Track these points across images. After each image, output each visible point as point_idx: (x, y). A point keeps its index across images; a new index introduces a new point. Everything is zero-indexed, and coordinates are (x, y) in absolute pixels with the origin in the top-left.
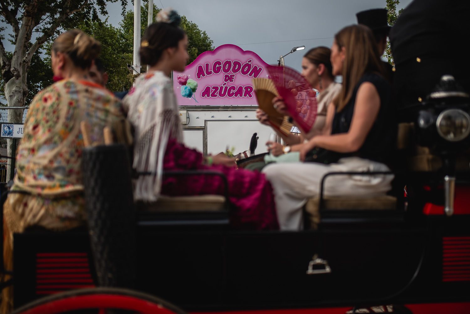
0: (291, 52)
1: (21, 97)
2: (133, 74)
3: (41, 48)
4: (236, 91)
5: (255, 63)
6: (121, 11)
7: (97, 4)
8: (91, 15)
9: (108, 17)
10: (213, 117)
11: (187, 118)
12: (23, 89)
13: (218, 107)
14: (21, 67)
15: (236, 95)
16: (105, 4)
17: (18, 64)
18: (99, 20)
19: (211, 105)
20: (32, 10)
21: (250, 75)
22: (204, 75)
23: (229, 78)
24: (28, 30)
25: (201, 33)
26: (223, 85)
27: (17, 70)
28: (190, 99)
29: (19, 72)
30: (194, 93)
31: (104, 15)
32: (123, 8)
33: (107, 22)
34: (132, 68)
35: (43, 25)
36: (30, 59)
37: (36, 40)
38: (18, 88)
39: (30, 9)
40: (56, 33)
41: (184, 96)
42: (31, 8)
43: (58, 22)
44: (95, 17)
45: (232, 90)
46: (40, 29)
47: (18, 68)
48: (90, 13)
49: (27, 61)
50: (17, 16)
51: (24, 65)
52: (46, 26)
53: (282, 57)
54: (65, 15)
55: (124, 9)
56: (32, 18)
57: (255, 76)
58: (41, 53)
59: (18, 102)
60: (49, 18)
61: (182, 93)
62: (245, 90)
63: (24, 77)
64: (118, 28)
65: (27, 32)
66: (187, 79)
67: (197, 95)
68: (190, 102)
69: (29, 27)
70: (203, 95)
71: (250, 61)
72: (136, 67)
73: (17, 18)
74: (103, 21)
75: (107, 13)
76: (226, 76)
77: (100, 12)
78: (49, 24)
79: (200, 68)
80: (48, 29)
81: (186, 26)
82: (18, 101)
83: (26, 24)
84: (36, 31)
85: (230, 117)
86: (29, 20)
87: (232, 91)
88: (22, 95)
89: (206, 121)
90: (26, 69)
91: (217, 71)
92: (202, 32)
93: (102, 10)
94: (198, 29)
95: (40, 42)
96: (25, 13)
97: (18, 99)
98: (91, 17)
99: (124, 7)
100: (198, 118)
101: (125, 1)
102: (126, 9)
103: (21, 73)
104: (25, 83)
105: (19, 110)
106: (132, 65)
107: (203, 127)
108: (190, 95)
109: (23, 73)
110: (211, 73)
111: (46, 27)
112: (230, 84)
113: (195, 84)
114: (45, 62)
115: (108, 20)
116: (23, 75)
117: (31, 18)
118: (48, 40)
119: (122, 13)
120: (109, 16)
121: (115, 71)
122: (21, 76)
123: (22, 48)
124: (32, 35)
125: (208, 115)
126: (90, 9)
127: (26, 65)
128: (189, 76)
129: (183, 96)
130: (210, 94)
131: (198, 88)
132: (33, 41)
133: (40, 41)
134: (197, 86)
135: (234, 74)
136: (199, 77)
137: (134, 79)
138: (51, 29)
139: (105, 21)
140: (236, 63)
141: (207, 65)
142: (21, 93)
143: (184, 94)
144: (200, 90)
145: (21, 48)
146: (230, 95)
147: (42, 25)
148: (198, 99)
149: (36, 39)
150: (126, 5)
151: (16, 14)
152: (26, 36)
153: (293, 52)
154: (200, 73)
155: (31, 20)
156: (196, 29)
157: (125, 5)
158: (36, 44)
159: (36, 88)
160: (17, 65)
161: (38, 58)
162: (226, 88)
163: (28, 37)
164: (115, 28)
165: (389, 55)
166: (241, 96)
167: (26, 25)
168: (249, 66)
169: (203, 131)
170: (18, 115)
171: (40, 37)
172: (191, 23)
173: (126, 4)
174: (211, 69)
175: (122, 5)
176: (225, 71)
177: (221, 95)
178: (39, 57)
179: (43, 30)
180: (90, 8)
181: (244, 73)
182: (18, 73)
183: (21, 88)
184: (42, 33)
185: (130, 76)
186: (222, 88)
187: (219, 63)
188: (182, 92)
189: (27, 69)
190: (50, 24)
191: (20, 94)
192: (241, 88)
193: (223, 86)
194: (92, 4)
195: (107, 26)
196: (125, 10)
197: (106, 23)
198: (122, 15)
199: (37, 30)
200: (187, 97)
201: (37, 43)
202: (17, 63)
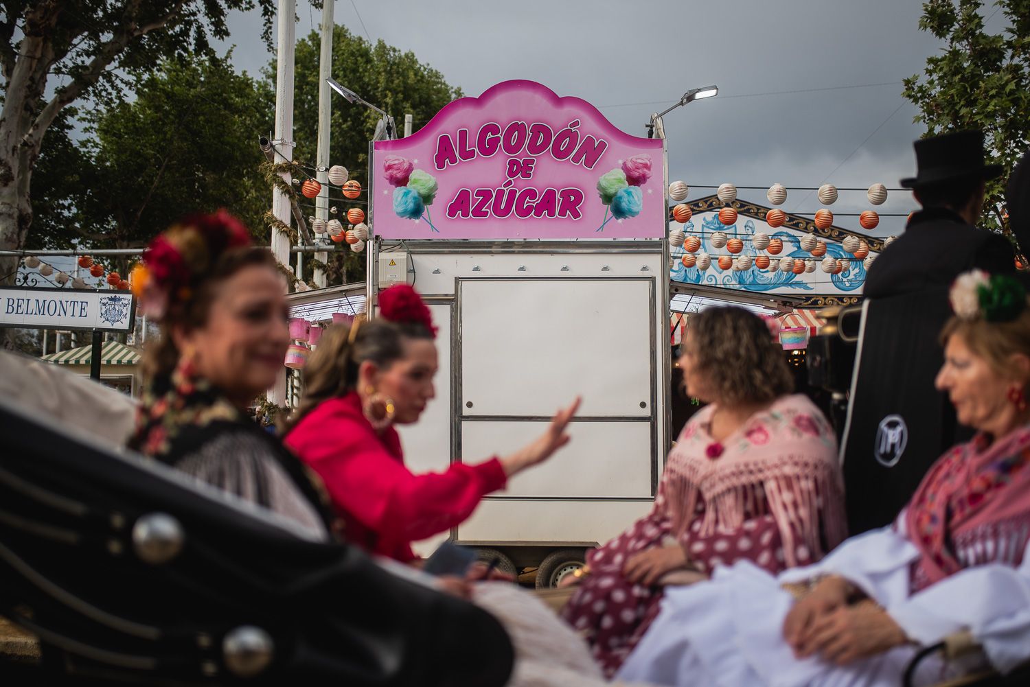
0: (682, 104)
1: (14, 229)
2: (273, 162)
3: (72, 116)
4: (537, 200)
5: (589, 127)
6: (262, 29)
7: (206, 14)
8: (192, 40)
9: (232, 48)
10: (477, 269)
11: (409, 271)
12: (20, 211)
13: (490, 244)
14: (16, 156)
15: (538, 214)
16: (223, 14)
17: (8, 149)
18: (210, 53)
19: (473, 238)
20: (43, 21)
21: (576, 159)
22: (453, 160)
23: (519, 169)
24: (33, 69)
25: (450, 92)
26: (505, 186)
27: (6, 163)
28: (417, 221)
29: (10, 169)
30: (427, 208)
31: (219, 39)
32: (266, 23)
33: (231, 58)
34: (272, 146)
35: (73, 57)
36: (40, 138)
37: (56, 95)
38: (6, 206)
39: (38, 18)
40: (104, 79)
41: (402, 214)
42: (41, 16)
43: (109, 51)
44: (202, 44)
45: (528, 199)
46: (64, 66)
47: (9, 159)
48: (188, 36)
49: (31, 142)
50: (12, 38)
51: (25, 152)
52: (79, 61)
53: (656, 115)
54: (125, 36)
55: (268, 25)
56: (45, 41)
57: (589, 163)
58: (70, 127)
59: (6, 239)
60: (86, 41)
61: (397, 206)
62: (562, 199)
63: (23, 182)
64: (261, 80)
65: (30, 75)
66: (410, 169)
67: (435, 211)
68: (416, 229)
69: (36, 60)
70: (452, 212)
71: (576, 124)
72: (282, 144)
73: (12, 44)
74: (220, 55)
75: (227, 34)
76: (512, 163)
77: (211, 30)
78: (86, 54)
79: (444, 141)
80: (85, 68)
81: (416, 75)
82: (4, 237)
83: (29, 54)
84: (55, 73)
85: (522, 269)
86: (37, 45)
87: (528, 202)
88: (16, 223)
89: (458, 280)
90: (29, 162)
91: (488, 149)
92: (453, 90)
93: (216, 27)
94: (444, 84)
95: (65, 99)
96: (27, 26)
97: (5, 234)
98: (191, 44)
99: (269, 20)
100: (437, 272)
101: (270, 5)
102: (272, 25)
103: (15, 172)
104: (24, 196)
105: (7, 259)
106: (272, 140)
107: (452, 295)
108: (416, 212)
109: (22, 171)
110: (472, 154)
111: (80, 63)
112: (521, 184)
113: (431, 184)
114: (82, 150)
115: (232, 54)
116: (21, 177)
117: (40, 39)
118: (84, 94)
119: (264, 33)
120: (235, 46)
121: (248, 172)
122: (15, 179)
123: (19, 110)
124: (46, 84)
125: (463, 264)
126: (190, 27)
127: (30, 152)
128: (416, 161)
129: (398, 214)
130: (471, 210)
131: (438, 193)
132: (49, 96)
133: (65, 95)
134: (435, 188)
135: (533, 156)
136: (441, 165)
137: (275, 175)
138: (91, 69)
139: (225, 55)
140: (538, 129)
141: (463, 134)
142: (13, 218)
143: (400, 209)
144: (444, 198)
145: (16, 111)
146: (524, 213)
147: (71, 60)
148: (436, 224)
149: (55, 93)
150: (274, 16)
151: (11, 33)
152: (29, 83)
153: (686, 103)
154: (444, 154)
155: (41, 44)
156: (438, 83)
157: (271, 15)
158: (55, 102)
159: (59, 211)
160: (5, 152)
161: (63, 139)
162: (512, 193)
163: (34, 86)
164: (255, 80)
165: (931, 116)
166: (551, 213)
167: (28, 57)
168: (573, 136)
169: (452, 307)
170: (5, 271)
171: (63, 87)
172: (426, 66)
173: (273, 13)
174: (472, 143)
175: (264, 15)
176: (510, 149)
177: (498, 211)
178: (66, 137)
179: (71, 68)
180: (189, 23)
181: (559, 154)
182: (7, 171)
183: (13, 205)
184: (69, 77)
185: (266, 169)
186: (500, 193)
187: (494, 129)
188: (395, 203)
189: (31, 163)
190: (88, 55)
191: (11, 220)
192: (550, 194)
193: (505, 189)
194: (194, 14)
195: (228, 67)
196: (270, 28)
197: (229, 60)
198: (264, 40)
199: (58, 71)
200: (410, 218)
201: (58, 100)
202: (6, 147)
